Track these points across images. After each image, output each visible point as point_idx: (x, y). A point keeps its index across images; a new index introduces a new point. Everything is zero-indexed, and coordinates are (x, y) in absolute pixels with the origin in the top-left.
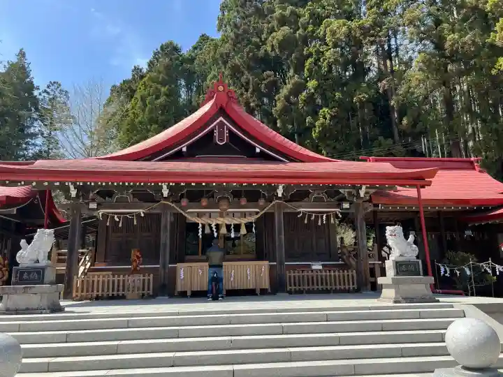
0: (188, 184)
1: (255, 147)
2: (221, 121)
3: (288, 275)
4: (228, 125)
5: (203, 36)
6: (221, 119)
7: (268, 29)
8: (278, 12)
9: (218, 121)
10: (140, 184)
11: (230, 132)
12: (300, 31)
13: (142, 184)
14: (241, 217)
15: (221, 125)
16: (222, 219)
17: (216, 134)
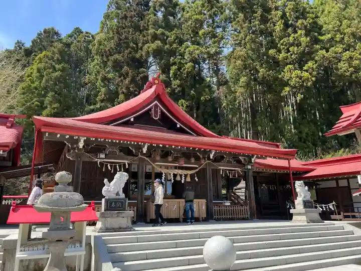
0: (164, 146)
1: (176, 124)
2: (156, 104)
3: (214, 208)
4: (161, 107)
5: (77, 28)
6: (156, 102)
7: (143, 40)
8: (151, 31)
9: (154, 103)
10: (127, 142)
11: (162, 111)
12: (167, 46)
13: (129, 142)
14: (166, 168)
15: (156, 106)
16: (177, 171)
17: (153, 112)
